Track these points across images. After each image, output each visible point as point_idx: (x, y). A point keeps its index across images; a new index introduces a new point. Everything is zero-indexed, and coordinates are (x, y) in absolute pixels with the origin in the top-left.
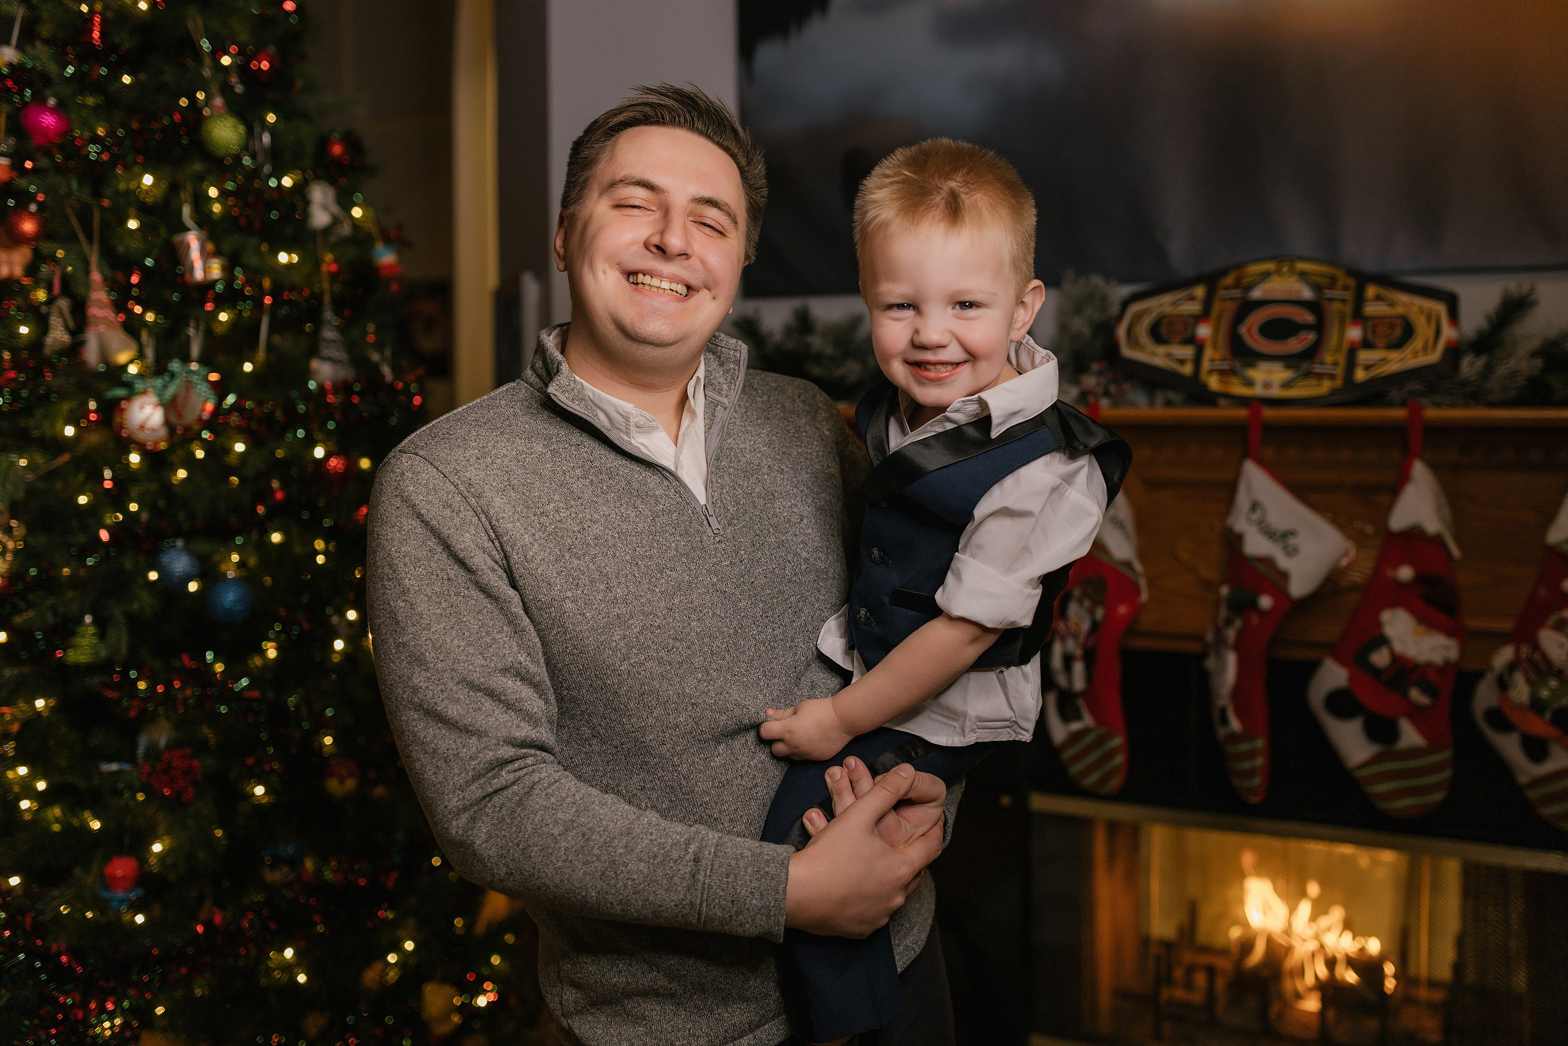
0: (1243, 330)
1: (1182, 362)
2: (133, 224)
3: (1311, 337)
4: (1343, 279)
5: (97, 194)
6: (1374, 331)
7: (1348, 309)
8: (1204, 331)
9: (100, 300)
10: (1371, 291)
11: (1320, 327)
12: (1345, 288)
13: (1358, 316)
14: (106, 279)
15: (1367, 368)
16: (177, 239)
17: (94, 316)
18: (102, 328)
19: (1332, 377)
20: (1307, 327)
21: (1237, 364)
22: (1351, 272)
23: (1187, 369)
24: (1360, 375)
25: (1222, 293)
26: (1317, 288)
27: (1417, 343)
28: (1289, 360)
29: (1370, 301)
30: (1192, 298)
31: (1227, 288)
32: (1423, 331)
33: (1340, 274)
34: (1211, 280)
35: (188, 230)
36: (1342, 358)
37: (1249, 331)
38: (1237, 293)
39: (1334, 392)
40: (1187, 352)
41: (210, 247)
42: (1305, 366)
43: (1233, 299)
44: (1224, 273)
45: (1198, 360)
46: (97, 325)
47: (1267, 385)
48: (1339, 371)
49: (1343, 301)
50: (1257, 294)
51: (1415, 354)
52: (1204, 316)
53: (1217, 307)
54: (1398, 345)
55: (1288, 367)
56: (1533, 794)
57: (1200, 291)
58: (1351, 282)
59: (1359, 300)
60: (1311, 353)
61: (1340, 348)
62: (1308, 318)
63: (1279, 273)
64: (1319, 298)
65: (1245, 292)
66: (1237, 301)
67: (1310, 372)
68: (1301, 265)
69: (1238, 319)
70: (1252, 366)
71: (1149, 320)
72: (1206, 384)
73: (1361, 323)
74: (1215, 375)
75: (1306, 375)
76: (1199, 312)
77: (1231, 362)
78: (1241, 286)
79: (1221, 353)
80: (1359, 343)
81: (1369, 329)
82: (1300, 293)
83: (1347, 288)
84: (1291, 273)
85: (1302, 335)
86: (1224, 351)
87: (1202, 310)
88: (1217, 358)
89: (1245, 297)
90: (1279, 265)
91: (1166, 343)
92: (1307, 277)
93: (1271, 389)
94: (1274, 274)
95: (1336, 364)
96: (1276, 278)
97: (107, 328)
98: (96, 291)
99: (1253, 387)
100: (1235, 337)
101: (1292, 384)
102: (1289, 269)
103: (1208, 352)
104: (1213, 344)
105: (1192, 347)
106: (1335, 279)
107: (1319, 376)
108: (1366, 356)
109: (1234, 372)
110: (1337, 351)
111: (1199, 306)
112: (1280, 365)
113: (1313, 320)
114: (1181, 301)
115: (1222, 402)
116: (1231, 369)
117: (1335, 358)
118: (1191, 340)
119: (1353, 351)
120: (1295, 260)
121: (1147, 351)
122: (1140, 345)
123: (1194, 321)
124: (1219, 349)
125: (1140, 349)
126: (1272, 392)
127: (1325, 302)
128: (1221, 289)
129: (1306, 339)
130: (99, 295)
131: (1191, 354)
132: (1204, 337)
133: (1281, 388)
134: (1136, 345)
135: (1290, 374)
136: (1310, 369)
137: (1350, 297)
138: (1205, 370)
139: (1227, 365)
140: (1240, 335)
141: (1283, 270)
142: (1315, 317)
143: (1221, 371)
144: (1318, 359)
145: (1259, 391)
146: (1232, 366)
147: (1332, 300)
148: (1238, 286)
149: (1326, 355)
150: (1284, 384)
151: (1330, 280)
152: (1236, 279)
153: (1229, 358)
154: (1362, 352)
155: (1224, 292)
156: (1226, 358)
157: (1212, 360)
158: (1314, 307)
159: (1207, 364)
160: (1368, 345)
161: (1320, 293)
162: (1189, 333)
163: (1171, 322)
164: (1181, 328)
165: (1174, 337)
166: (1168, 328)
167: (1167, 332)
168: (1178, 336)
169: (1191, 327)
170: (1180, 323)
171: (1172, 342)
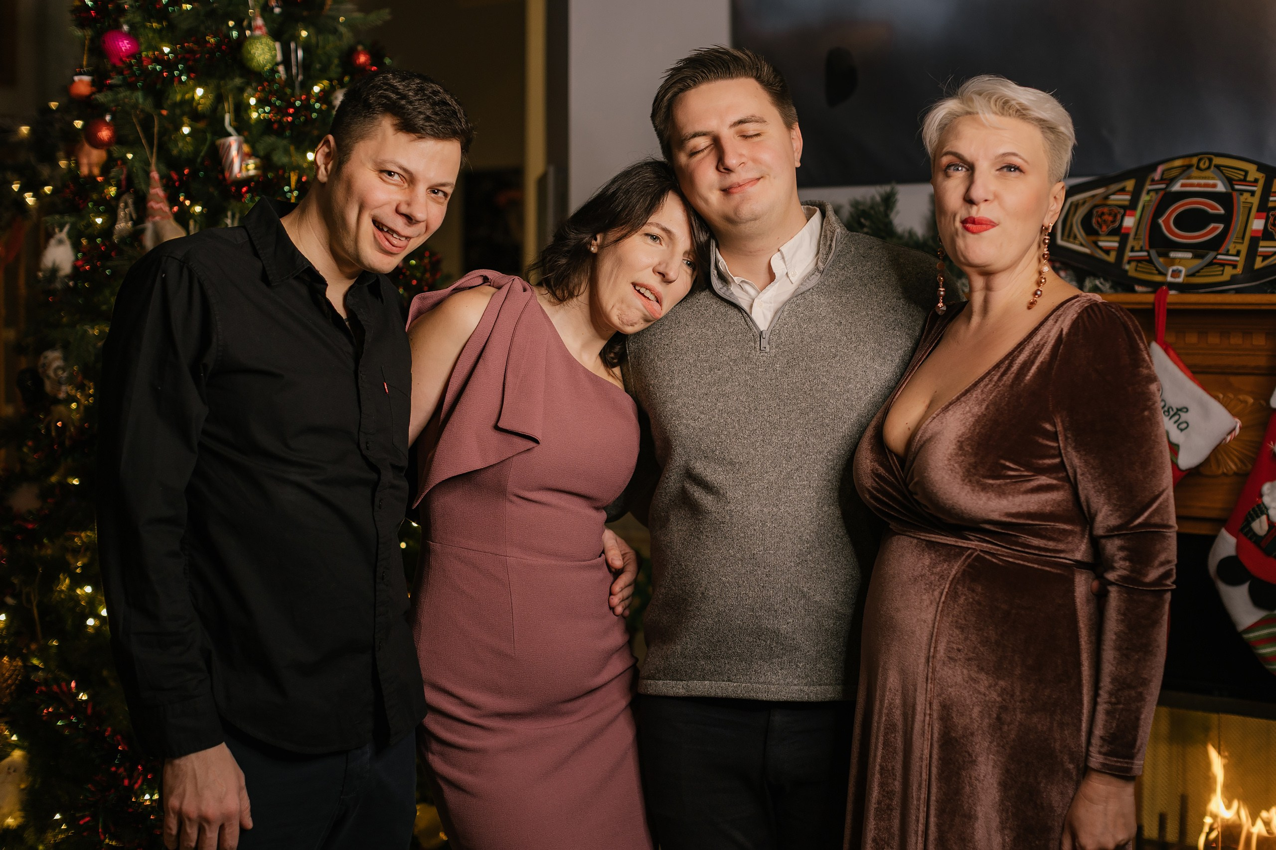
0: (1160, 221)
1: (1107, 251)
2: (186, 130)
3: (1222, 226)
4: (1253, 172)
5: (159, 105)
6: (1273, 223)
7: (1255, 201)
8: (1129, 222)
9: (158, 194)
10: (1275, 184)
11: (1227, 219)
13: (1263, 208)
14: (162, 177)
15: (1265, 257)
16: (220, 141)
17: (152, 207)
18: (157, 218)
19: (1235, 267)
20: (1217, 218)
21: (1153, 253)
22: (1261, 168)
23: (1112, 258)
24: (1259, 264)
25: (1148, 187)
26: (1230, 181)
28: (1198, 250)
29: (1274, 194)
30: (1122, 191)
31: (1153, 182)
33: (1252, 168)
34: (1141, 174)
35: (230, 135)
36: (1244, 248)
37: (1166, 222)
38: (1163, 186)
39: (1233, 280)
40: (1112, 243)
41: (246, 148)
42: (1211, 255)
43: (1156, 191)
44: (1153, 168)
45: (1121, 251)
46: (154, 217)
47: (1176, 273)
48: (1240, 260)
49: (1253, 193)
50: (1177, 187)
52: (1131, 207)
53: (1145, 198)
55: (1196, 256)
57: (1130, 185)
58: (1261, 176)
59: (1266, 193)
60: (1216, 244)
61: (1243, 238)
62: (1219, 210)
63: (1198, 168)
64: (1230, 190)
65: (1168, 185)
66: (1161, 193)
67: (1215, 261)
68: (1217, 161)
69: (1159, 211)
70: (1165, 255)
71: (1082, 212)
72: (1126, 271)
73: (1265, 214)
74: (1134, 264)
75: (1211, 264)
76: (1127, 203)
77: (1148, 252)
78: (1165, 179)
79: (1141, 243)
80: (1260, 235)
81: (1271, 219)
82: (1214, 186)
83: (1256, 181)
84: (1209, 168)
85: (1212, 225)
86: (1144, 241)
87: (1131, 201)
88: (1137, 248)
89: (1168, 190)
90: (1199, 161)
91: (1095, 233)
92: (1221, 171)
93: (1179, 277)
94: (1194, 169)
95: (1238, 254)
96: (1195, 172)
97: (163, 218)
98: (154, 188)
99: (1164, 275)
100: (1155, 228)
101: (1198, 272)
102: (1207, 164)
103: (1131, 242)
104: (1136, 234)
105: (1117, 238)
106: (1246, 172)
107: (1223, 265)
108: (1265, 247)
109: (1150, 261)
110: (1241, 241)
111: (1128, 197)
112: (1189, 255)
113: (1222, 211)
114: (1114, 194)
115: (1138, 288)
116: (1148, 258)
117: (1239, 247)
118: (1118, 231)
119: (1254, 242)
120: (1212, 156)
121: (1077, 242)
122: (1072, 235)
123: (1122, 211)
124: (1139, 239)
125: (1071, 240)
126: (1180, 280)
127: (1235, 194)
128: (1148, 182)
129: (1215, 229)
130: (157, 191)
131: (1116, 245)
132: (1129, 229)
133: (1187, 276)
134: (1069, 236)
135: (1197, 263)
136: (1215, 258)
137: (1258, 189)
138: (1126, 259)
139: (1145, 254)
140: (1159, 226)
141: (1202, 165)
142: (1224, 209)
143: (1139, 260)
144: (1222, 250)
145: (1169, 279)
146: (1149, 255)
147: (1242, 192)
148: (1162, 180)
149: (1231, 245)
150: (1191, 272)
151: (1243, 173)
152: (1163, 173)
153: (1147, 248)
154: (1262, 243)
155: (1151, 185)
156: (1144, 248)
157: (1132, 250)
158: (1225, 200)
159: (1128, 254)
160: (1266, 235)
161: (1232, 186)
162: (1117, 224)
163: (1103, 214)
164: (1110, 218)
165: (1104, 228)
166: (1099, 219)
167: (1098, 222)
168: (1108, 227)
169: (1119, 217)
170: (1110, 214)
171: (1102, 231)
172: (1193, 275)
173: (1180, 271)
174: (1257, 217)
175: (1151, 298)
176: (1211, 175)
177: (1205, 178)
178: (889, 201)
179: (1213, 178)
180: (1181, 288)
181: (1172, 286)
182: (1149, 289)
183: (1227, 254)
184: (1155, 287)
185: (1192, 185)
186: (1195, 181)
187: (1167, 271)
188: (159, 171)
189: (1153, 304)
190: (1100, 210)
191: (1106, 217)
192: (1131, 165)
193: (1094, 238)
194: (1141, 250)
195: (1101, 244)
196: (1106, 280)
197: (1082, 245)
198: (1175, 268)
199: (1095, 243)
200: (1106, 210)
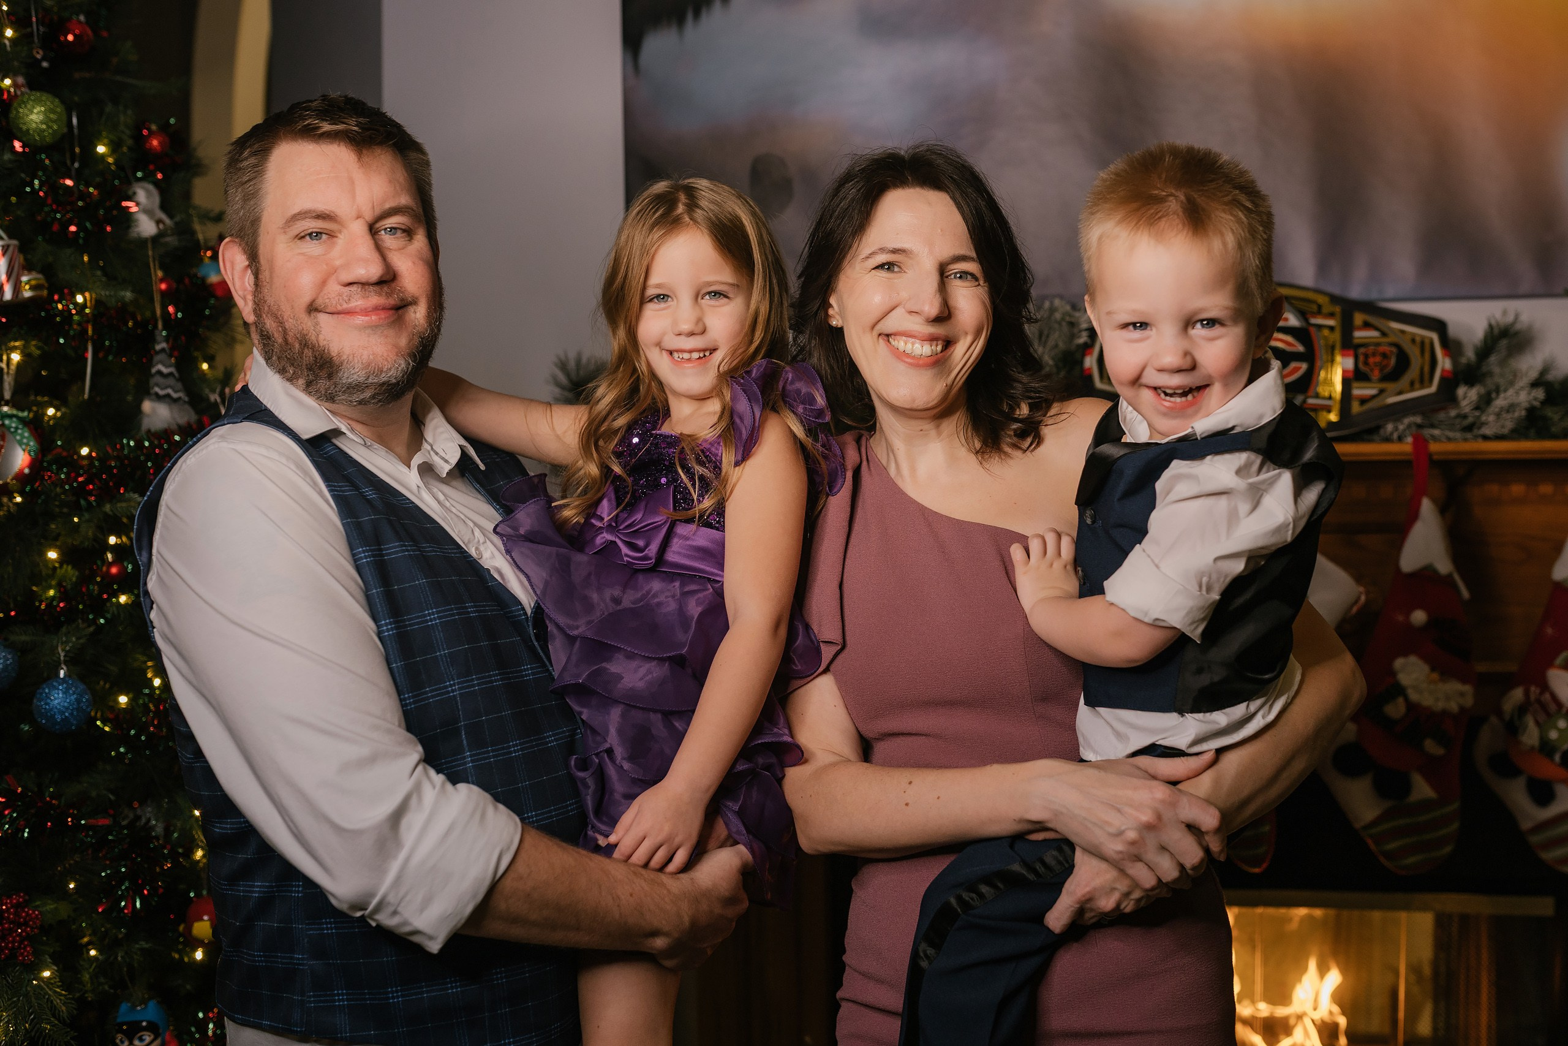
3: (1304, 365)
4: (1328, 306)
6: (1366, 363)
7: (1336, 337)
10: (1359, 318)
11: (1309, 357)
12: (1331, 315)
13: (1348, 345)
15: (1363, 401)
20: (1295, 357)
22: (1335, 299)
24: (1356, 408)
26: (1301, 315)
27: (1413, 373)
29: (1360, 329)
32: (1416, 361)
33: (1322, 300)
36: (1336, 391)
48: (1335, 404)
49: (1332, 328)
51: (1412, 387)
54: (1393, 376)
56: (1535, 839)
58: (1337, 310)
59: (1347, 327)
60: (1303, 385)
61: (1333, 379)
64: (1304, 324)
73: (1352, 352)
80: (1351, 375)
81: (1361, 358)
83: (1333, 314)
85: (1293, 365)
92: (1292, 303)
95: (1328, 397)
106: (1320, 307)
108: (1360, 390)
110: (1331, 382)
113: (1299, 349)
117: (1329, 389)
119: (1345, 383)
127: (1313, 330)
129: (1297, 369)
137: (1336, 323)
142: (1303, 346)
144: (1311, 392)
147: (1319, 327)
149: (1321, 387)
154: (1355, 384)
158: (1301, 335)
160: (1361, 375)
161: (1306, 320)
174: (1343, 355)
183: (1316, 396)
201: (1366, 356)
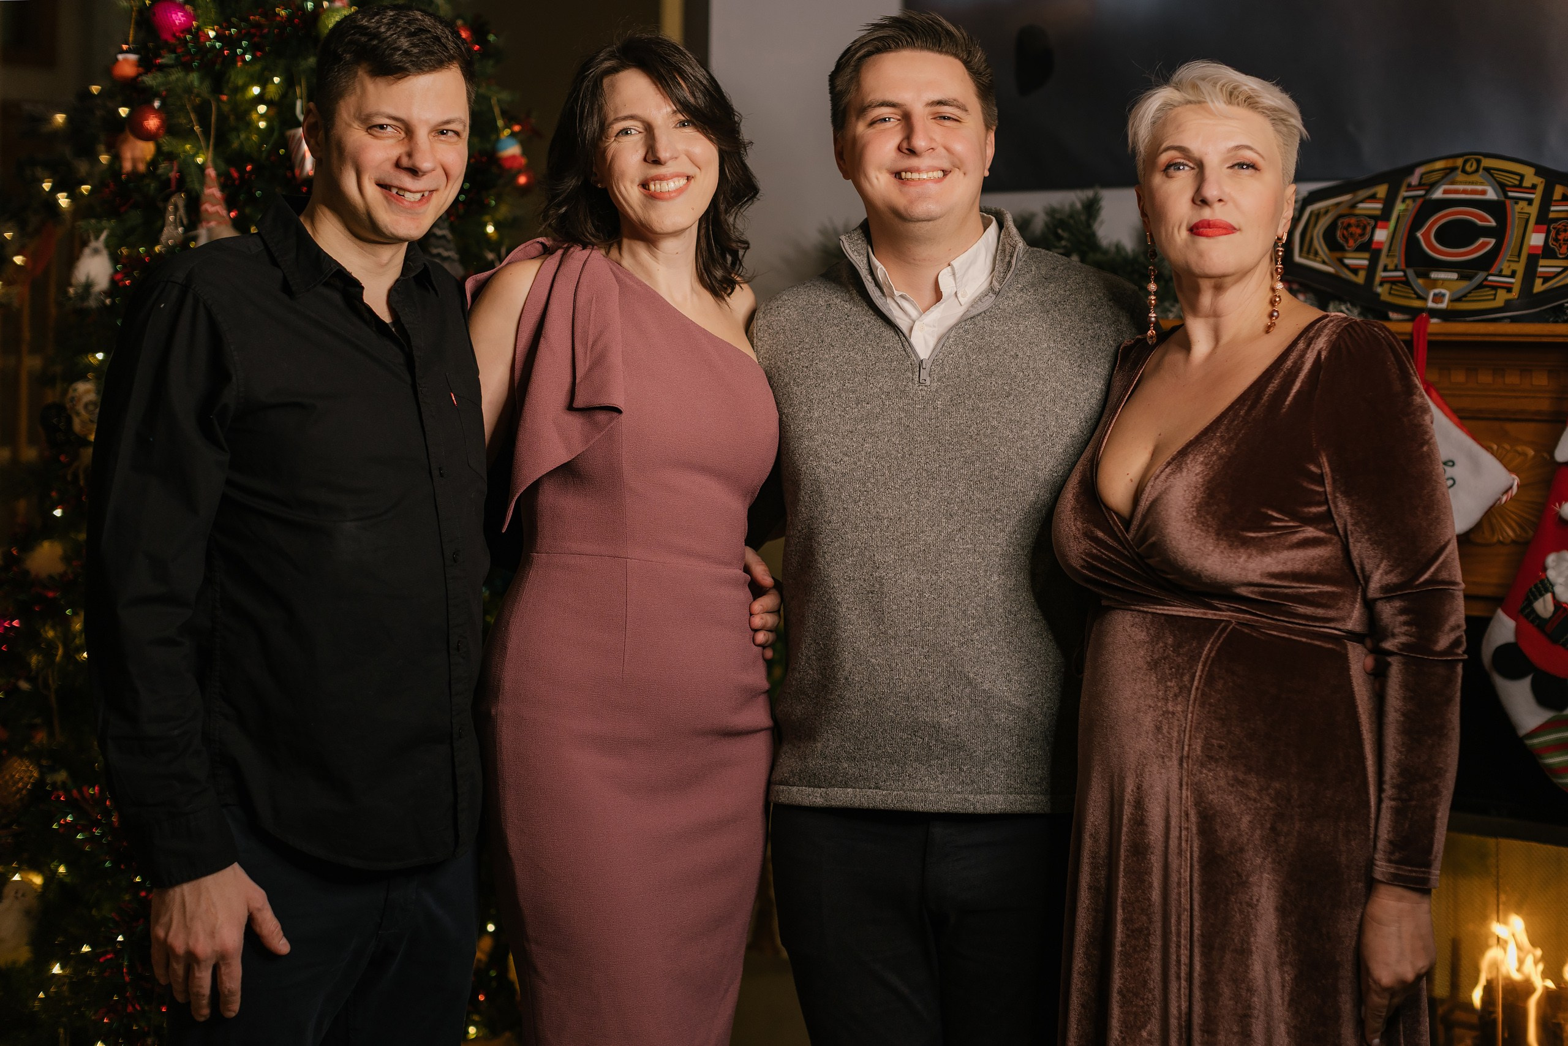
0: (1419, 235)
1: (1355, 270)
3: (1493, 241)
4: (1530, 177)
5: (217, 90)
6: (1556, 239)
7: (1534, 210)
8: (1381, 235)
9: (214, 195)
10: (1560, 191)
11: (1499, 233)
12: (1532, 189)
13: (1543, 220)
14: (219, 175)
15: (1546, 279)
16: (287, 134)
17: (207, 211)
18: (213, 224)
19: (1509, 290)
20: (1487, 232)
21: (1410, 273)
22: (1540, 171)
23: (1360, 279)
24: (1539, 287)
25: (1404, 193)
26: (1502, 187)
28: (1465, 270)
29: (1558, 202)
30: (1373, 198)
31: (1410, 187)
33: (1528, 172)
34: (1395, 178)
36: (1520, 268)
37: (1426, 236)
38: (1422, 192)
39: (1508, 306)
40: (1360, 261)
42: (1481, 275)
43: (1414, 198)
44: (1409, 170)
45: (1371, 270)
46: (208, 222)
47: (1438, 298)
48: (1516, 282)
49: (1530, 202)
50: (1438, 194)
52: (1384, 217)
53: (1399, 207)
55: (1462, 277)
57: (1382, 190)
58: (1540, 181)
59: (1546, 201)
60: (1487, 262)
61: (1519, 256)
62: (1490, 222)
63: (1464, 171)
64: (1503, 199)
65: (1428, 192)
66: (1419, 201)
67: (1485, 283)
68: (1487, 163)
69: (1418, 222)
70: (1426, 276)
71: (1324, 222)
72: (1378, 295)
73: (1545, 227)
74: (1387, 286)
75: (1480, 286)
76: (1378, 213)
77: (1404, 271)
78: (1424, 185)
79: (1396, 261)
80: (1540, 252)
81: (1553, 233)
82: (1484, 192)
83: (1534, 187)
84: (1477, 171)
85: (1481, 240)
86: (1399, 258)
87: (1383, 210)
88: (1391, 267)
89: (1428, 197)
90: (1465, 162)
91: (1342, 249)
92: (1492, 175)
93: (1442, 302)
94: (1459, 172)
95: (1513, 274)
96: (1460, 176)
97: (219, 223)
98: (210, 188)
99: (1425, 299)
100: (1412, 244)
101: (1465, 296)
102: (1475, 166)
103: (1383, 260)
104: (1389, 250)
105: (1367, 255)
106: (1522, 177)
107: (1495, 287)
108: (1546, 267)
109: (1407, 283)
110: (1517, 259)
111: (1379, 206)
112: (1454, 276)
113: (1493, 224)
114: (1362, 201)
115: (1393, 315)
116: (1404, 279)
117: (1514, 266)
118: (1366, 246)
119: (1533, 261)
120: (1480, 157)
121: (1318, 259)
122: (1312, 251)
123: (1372, 222)
124: (1394, 256)
125: (1311, 256)
126: (1443, 306)
127: (1508, 202)
128: (1404, 188)
129: (1485, 244)
130: (213, 191)
131: (1365, 262)
132: (1381, 243)
133: (1452, 301)
134: (1308, 252)
135: (1464, 285)
136: (1486, 279)
137: (1536, 197)
138: (1377, 280)
139: (1401, 274)
140: (1417, 240)
141: (1468, 168)
142: (1496, 221)
143: (1393, 282)
144: (1494, 270)
145: (1430, 304)
146: (1405, 275)
147: (1517, 200)
148: (1420, 185)
149: (1504, 264)
150: (1456, 297)
151: (1518, 178)
152: (1421, 178)
153: (1403, 267)
154: (1542, 262)
155: (1406, 191)
156: (1399, 267)
157: (1385, 269)
158: (1497, 209)
159: (1381, 274)
160: (1547, 252)
161: (1505, 193)
162: (1367, 238)
163: (1349, 225)
164: (1359, 231)
165: (1351, 242)
166: (1345, 232)
167: (1344, 236)
168: (1355, 241)
169: (1369, 229)
170: (1358, 226)
171: (1349, 247)
172: (1459, 300)
173: (1443, 295)
174: (1536, 231)
175: (1408, 327)
176: (1482, 180)
177: (1472, 183)
178: (1091, 208)
179: (1482, 184)
180: (1446, 315)
181: (1434, 313)
182: (1406, 317)
183: (1500, 275)
184: (1414, 314)
185: (1456, 192)
186: (1461, 187)
187: (1428, 294)
188: (216, 168)
189: (1411, 334)
190: (1346, 220)
191: (1353, 229)
192: (1384, 167)
193: (1339, 255)
194: (1396, 269)
195: (1347, 261)
196: (1353, 305)
197: (1324, 262)
198: (1437, 291)
199: (1340, 261)
200: (1353, 221)
201: (1557, 233)
